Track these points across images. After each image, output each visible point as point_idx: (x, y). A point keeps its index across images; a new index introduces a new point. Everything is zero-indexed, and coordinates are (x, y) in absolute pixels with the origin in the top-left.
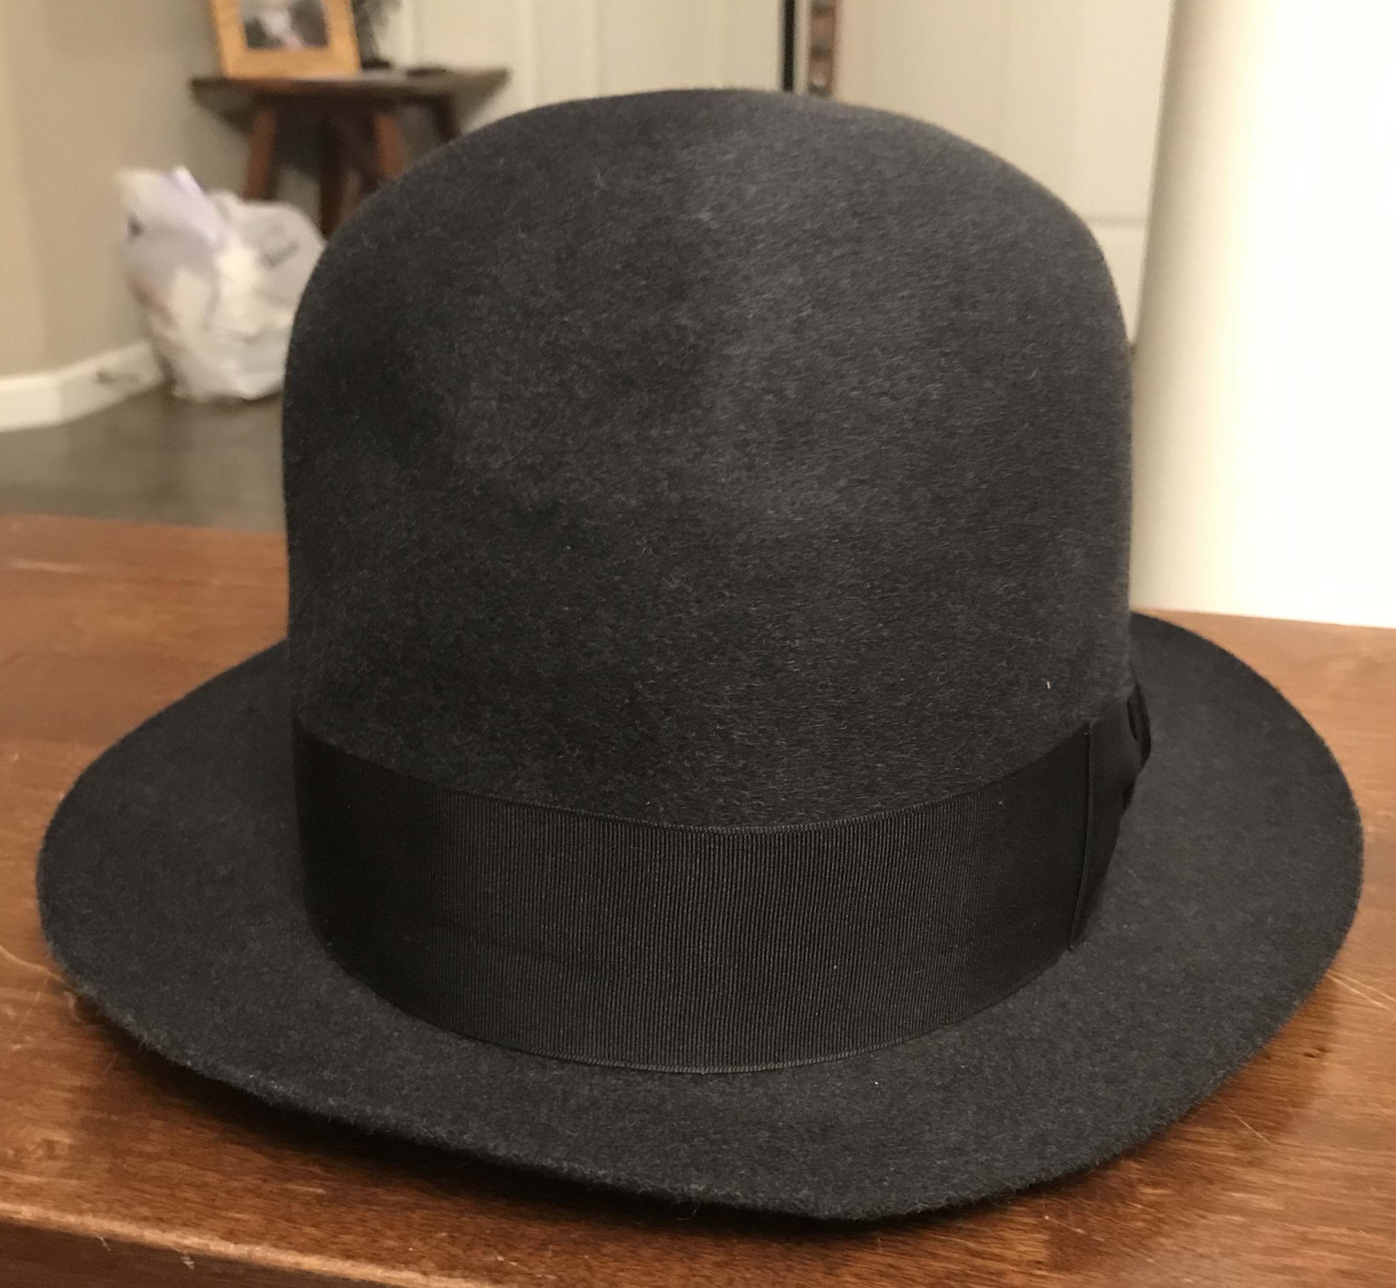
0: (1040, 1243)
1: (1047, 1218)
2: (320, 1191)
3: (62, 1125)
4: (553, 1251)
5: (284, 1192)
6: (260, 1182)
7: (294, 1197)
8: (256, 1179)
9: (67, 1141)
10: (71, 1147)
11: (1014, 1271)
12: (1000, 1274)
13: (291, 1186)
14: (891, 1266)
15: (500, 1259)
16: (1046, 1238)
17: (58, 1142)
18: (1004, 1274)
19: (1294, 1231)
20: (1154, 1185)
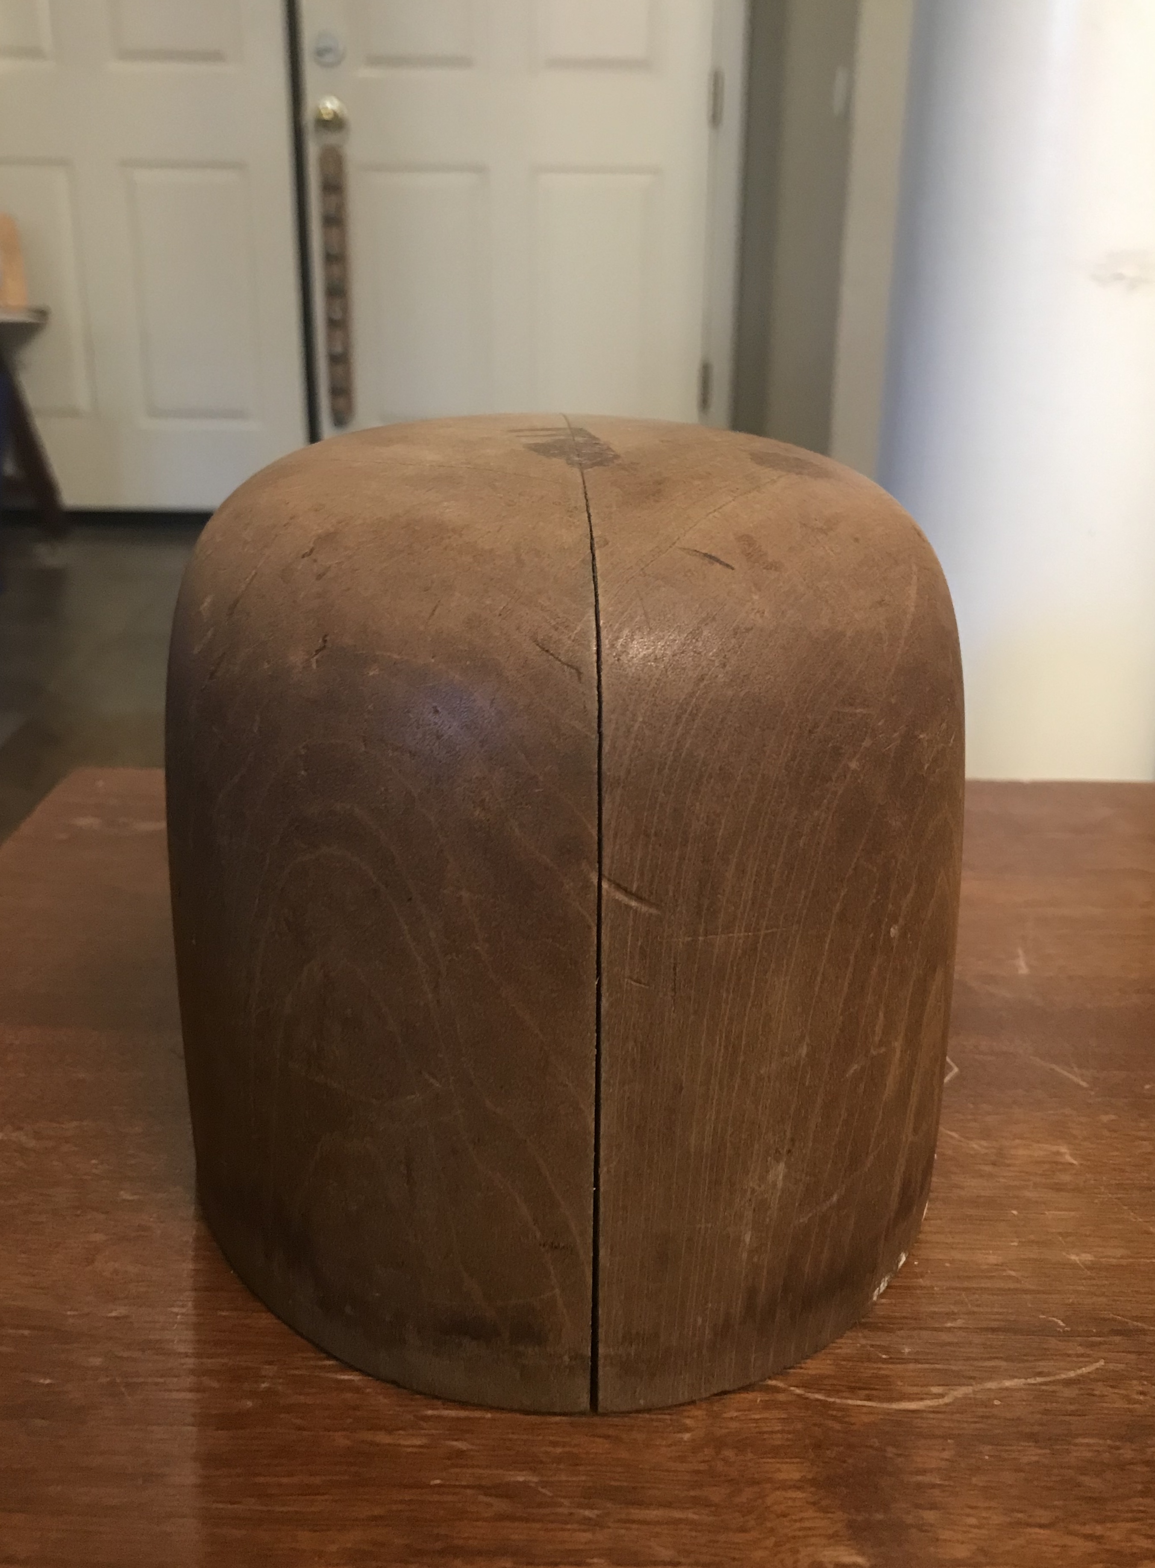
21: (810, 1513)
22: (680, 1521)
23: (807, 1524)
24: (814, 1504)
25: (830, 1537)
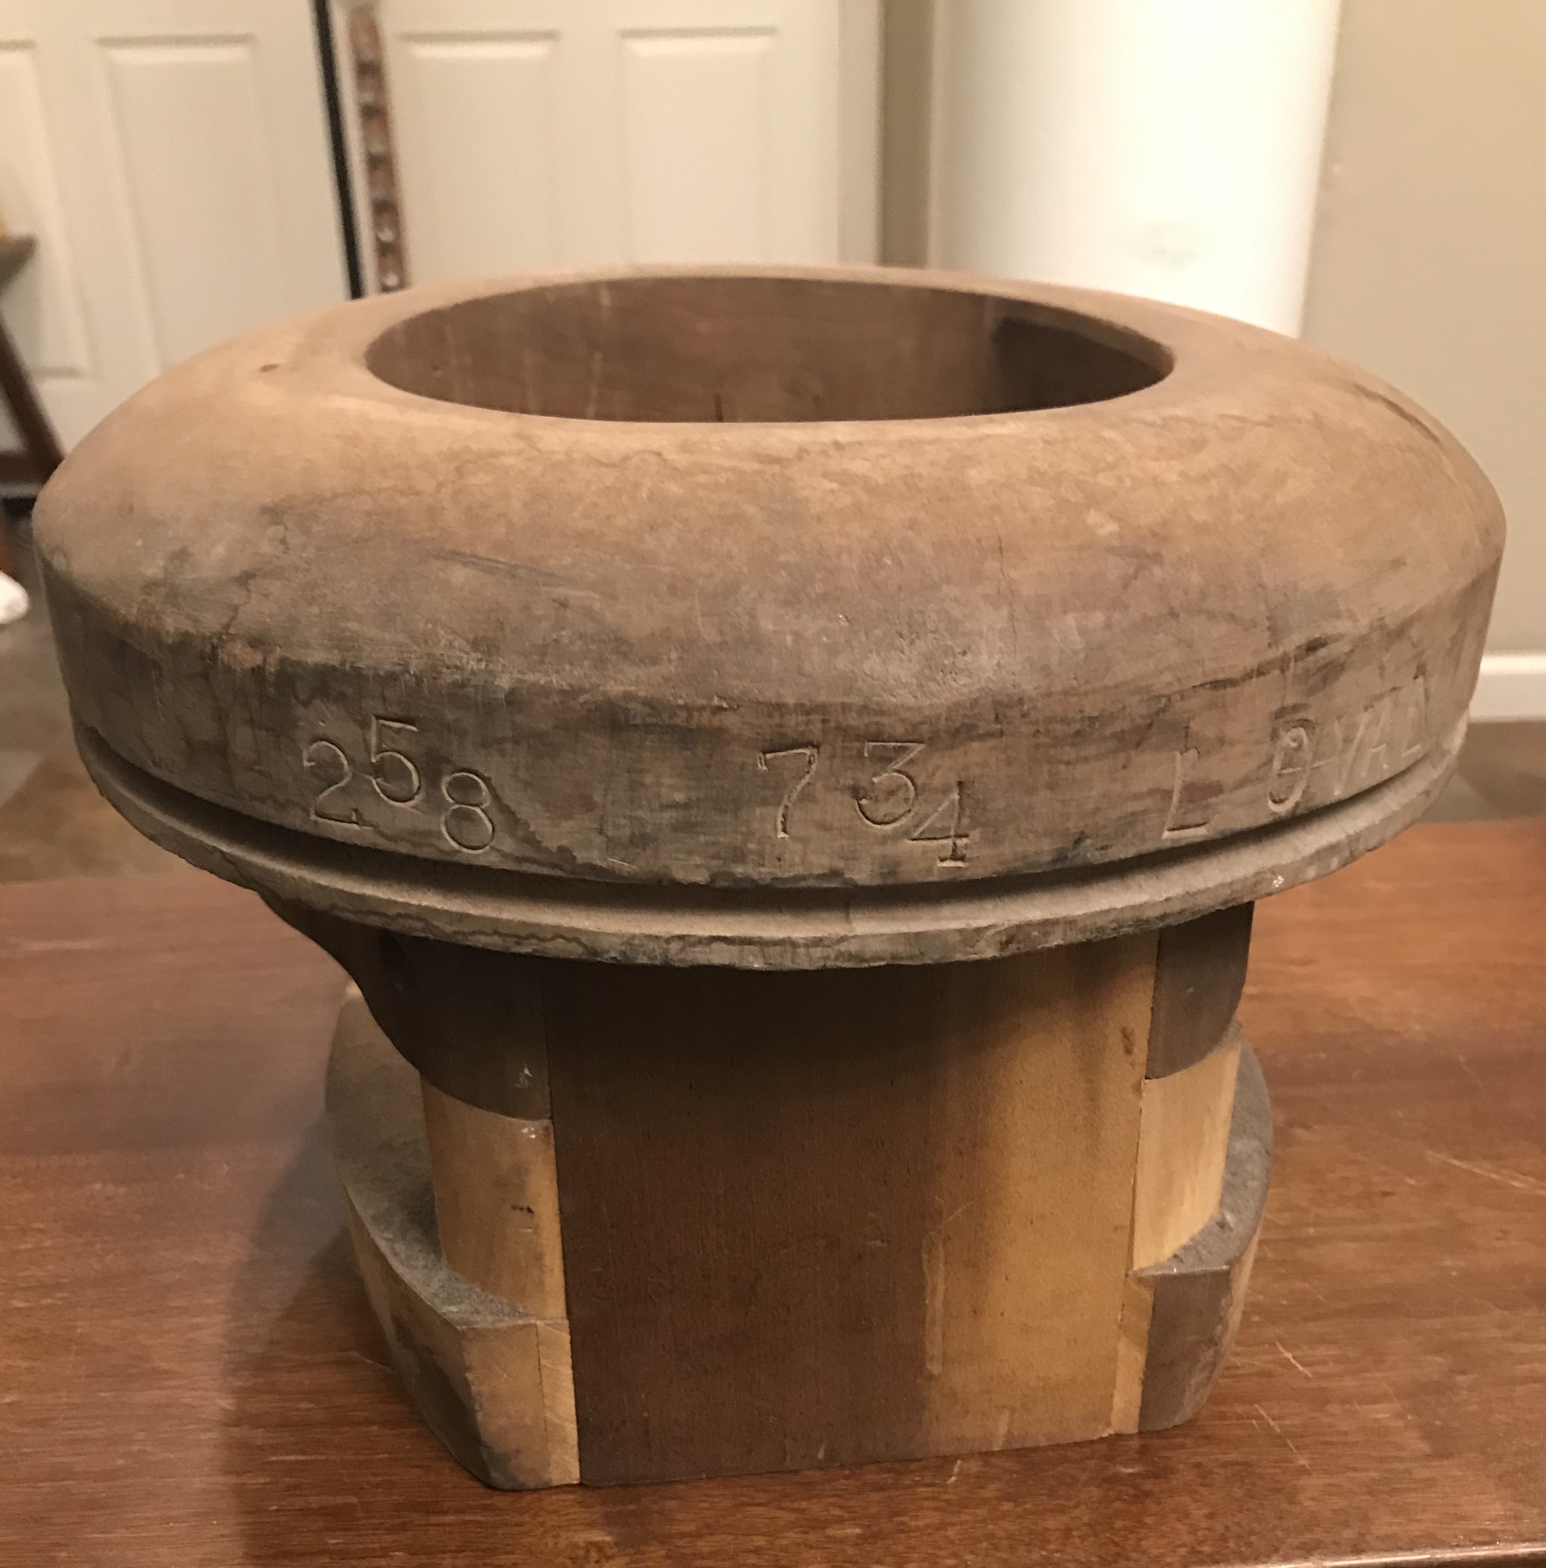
1: (1409, 1418)
2: (858, 1531)
3: (591, 1525)
4: (1079, 1537)
5: (830, 1539)
6: (803, 1536)
7: (842, 1541)
8: (797, 1533)
9: (608, 1539)
10: (617, 1544)
11: (1417, 1467)
12: (1408, 1471)
13: (830, 1532)
14: (1330, 1485)
15: (1044, 1553)
16: (1419, 1434)
17: (603, 1542)
20: (1464, 1372)
21: (576, 1509)
22: (470, 1522)
23: (573, 1517)
24: (580, 1502)
25: (588, 1524)
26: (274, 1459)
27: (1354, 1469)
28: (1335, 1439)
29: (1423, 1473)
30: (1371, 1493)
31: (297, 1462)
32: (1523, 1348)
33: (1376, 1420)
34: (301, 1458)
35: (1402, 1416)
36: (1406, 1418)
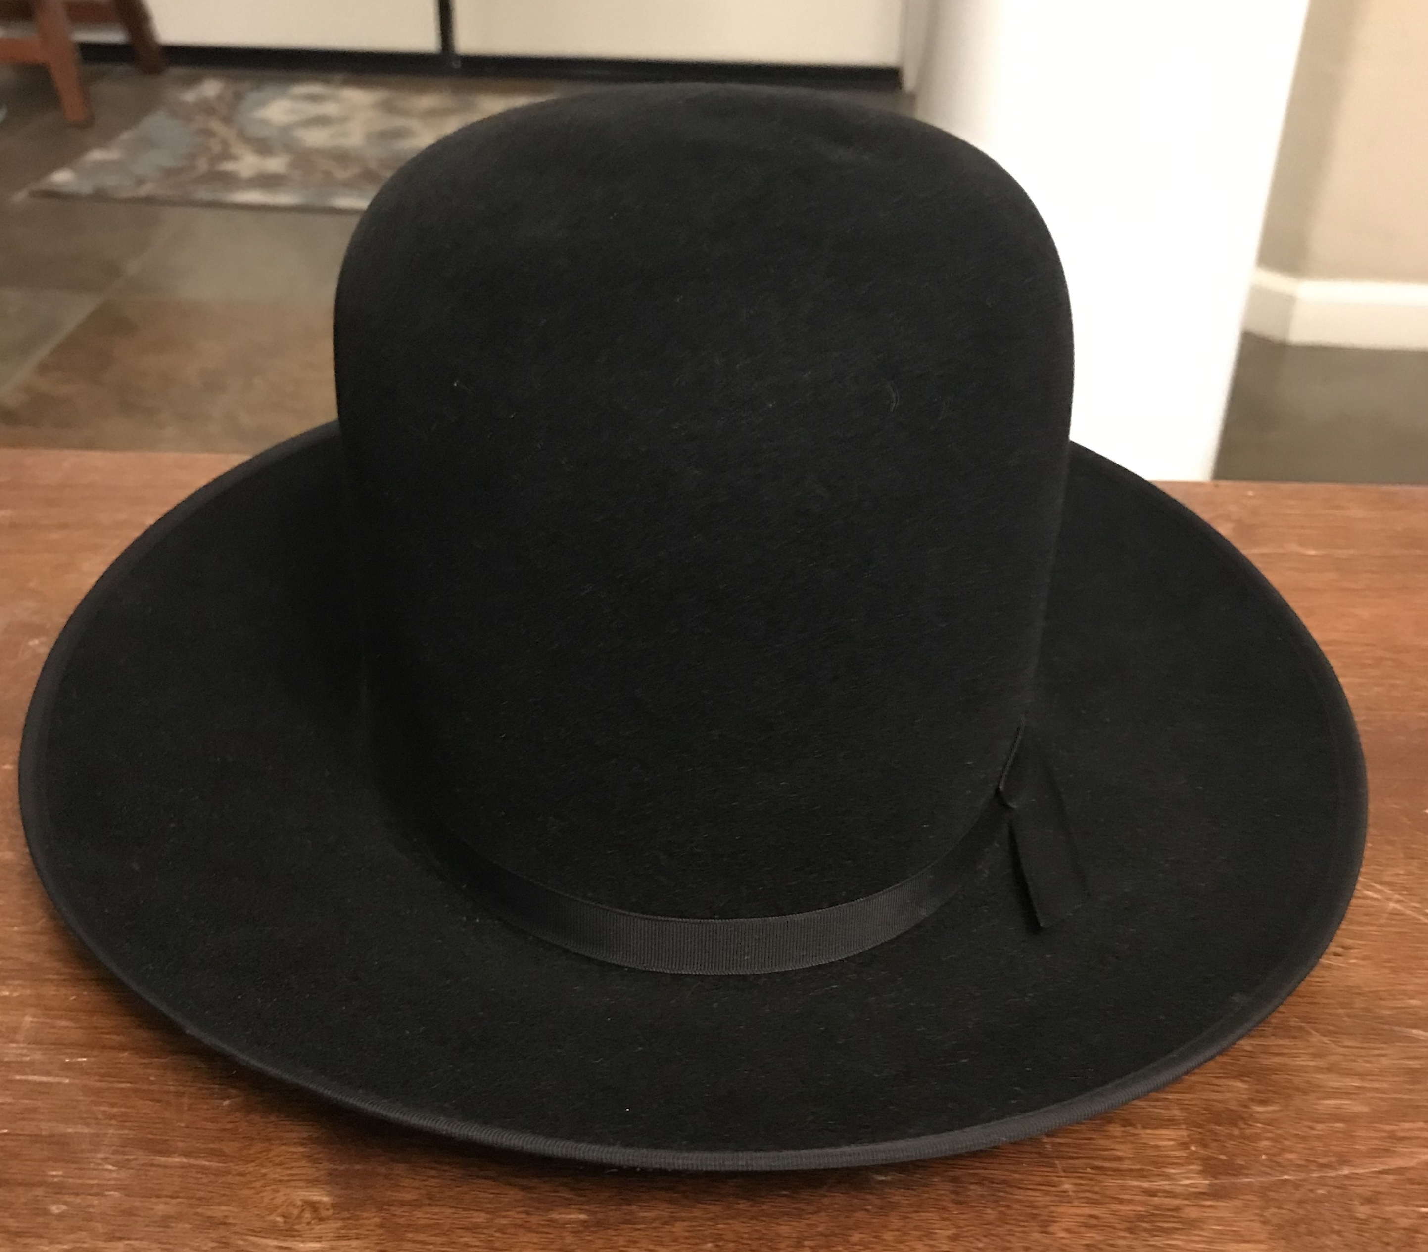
0: (1197, 1174)
1: (1193, 1148)
2: (583, 1217)
3: (313, 1183)
5: (551, 1223)
6: (523, 1216)
7: (562, 1226)
8: (518, 1212)
9: (325, 1199)
10: (334, 1206)
11: (1188, 1205)
12: (1177, 1209)
13: (555, 1216)
14: (1091, 1216)
16: (1200, 1168)
17: (319, 1202)
18: (1180, 1209)
19: (1385, 1131)
20: (1263, 1102)
22: (193, 1166)
23: (297, 1171)
24: (308, 1156)
26: (18, 1078)
27: (1121, 1201)
28: (1107, 1165)
29: (1192, 1213)
30: (1130, 1230)
31: (41, 1084)
32: (1334, 1082)
33: (1157, 1147)
34: (44, 1079)
35: (1184, 1145)
36: (1188, 1148)
